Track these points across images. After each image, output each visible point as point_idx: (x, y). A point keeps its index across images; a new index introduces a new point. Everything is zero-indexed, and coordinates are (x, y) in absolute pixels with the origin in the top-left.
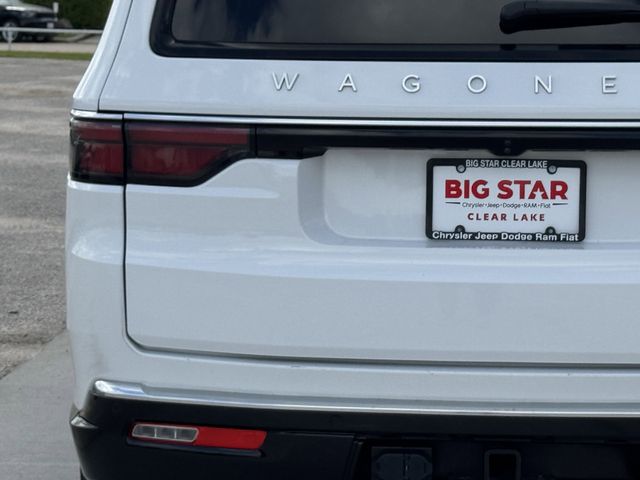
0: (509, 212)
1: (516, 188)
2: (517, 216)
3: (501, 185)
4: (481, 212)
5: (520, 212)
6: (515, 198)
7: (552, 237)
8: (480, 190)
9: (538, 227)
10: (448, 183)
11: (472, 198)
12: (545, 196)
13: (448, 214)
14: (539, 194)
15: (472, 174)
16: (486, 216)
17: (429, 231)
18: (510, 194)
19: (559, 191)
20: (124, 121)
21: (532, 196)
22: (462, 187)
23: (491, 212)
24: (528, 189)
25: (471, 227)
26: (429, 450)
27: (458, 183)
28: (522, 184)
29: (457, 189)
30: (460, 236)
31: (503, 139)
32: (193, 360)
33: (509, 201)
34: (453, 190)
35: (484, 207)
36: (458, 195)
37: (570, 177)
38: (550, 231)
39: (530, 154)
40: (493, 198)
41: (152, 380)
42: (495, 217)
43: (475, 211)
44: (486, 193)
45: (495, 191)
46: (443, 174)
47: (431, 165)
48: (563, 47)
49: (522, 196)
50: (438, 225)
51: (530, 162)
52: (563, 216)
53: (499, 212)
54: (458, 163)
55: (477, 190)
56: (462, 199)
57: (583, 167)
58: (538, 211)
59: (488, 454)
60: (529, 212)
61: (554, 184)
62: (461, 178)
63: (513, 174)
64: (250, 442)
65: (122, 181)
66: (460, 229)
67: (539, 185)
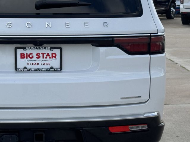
0: (40, 62)
1: (41, 56)
2: (42, 63)
3: (37, 55)
4: (31, 62)
5: (43, 63)
6: (41, 58)
7: (52, 70)
9: (48, 67)
10: (21, 54)
11: (28, 59)
12: (50, 58)
13: (22, 63)
14: (48, 57)
15: (28, 51)
16: (33, 64)
17: (16, 69)
18: (40, 57)
19: (54, 56)
21: (46, 58)
22: (25, 55)
23: (34, 62)
24: (45, 56)
25: (29, 67)
26: (17, 133)
27: (24, 54)
28: (43, 54)
29: (24, 56)
30: (25, 70)
31: (37, 41)
33: (39, 59)
34: (22, 56)
35: (32, 61)
36: (24, 58)
37: (57, 52)
38: (52, 68)
39: (45, 45)
40: (35, 58)
42: (35, 64)
43: (29, 62)
44: (33, 57)
45: (35, 56)
46: (19, 52)
47: (16, 49)
48: (54, 14)
49: (43, 58)
50: (18, 67)
51: (45, 48)
52: (55, 63)
53: (36, 62)
54: (24, 48)
55: (30, 56)
56: (25, 59)
57: (61, 49)
58: (48, 62)
59: (35, 134)
60: (45, 62)
61: (52, 54)
62: (25, 53)
63: (40, 51)
66: (25, 68)
67: (48, 54)
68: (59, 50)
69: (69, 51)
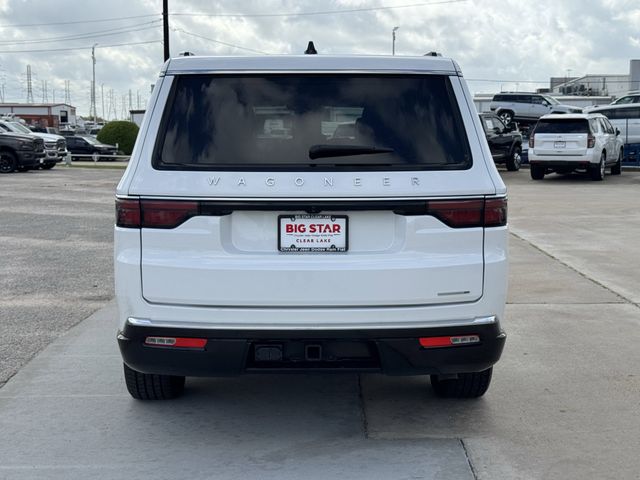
0: (315, 239)
1: (317, 228)
2: (319, 240)
3: (311, 227)
4: (302, 238)
5: (319, 239)
6: (317, 232)
7: (334, 250)
8: (301, 229)
9: (328, 245)
10: (287, 226)
11: (298, 233)
12: (330, 231)
13: (288, 240)
14: (327, 230)
15: (298, 222)
16: (304, 241)
17: (279, 248)
18: (315, 230)
19: (336, 228)
20: (140, 199)
21: (325, 231)
22: (294, 228)
23: (307, 238)
24: (323, 228)
25: (298, 245)
26: (281, 346)
27: (292, 226)
28: (320, 226)
29: (292, 228)
30: (293, 249)
31: (310, 207)
32: (174, 307)
33: (314, 234)
34: (289, 229)
35: (304, 236)
36: (292, 231)
37: (341, 222)
38: (333, 246)
39: (323, 213)
40: (307, 232)
41: (154, 317)
42: (308, 241)
43: (300, 238)
44: (304, 230)
45: (308, 229)
46: (285, 222)
47: (280, 218)
48: (337, 165)
49: (320, 231)
50: (282, 245)
51: (323, 216)
52: (338, 240)
53: (310, 238)
54: (292, 217)
55: (300, 229)
56: (293, 233)
57: (347, 218)
58: (327, 238)
59: (307, 347)
60: (324, 238)
61: (334, 226)
62: (293, 224)
63: (316, 221)
64: (198, 345)
65: (140, 226)
66: (293, 246)
67: (328, 226)
68: (344, 220)
69: (360, 223)
